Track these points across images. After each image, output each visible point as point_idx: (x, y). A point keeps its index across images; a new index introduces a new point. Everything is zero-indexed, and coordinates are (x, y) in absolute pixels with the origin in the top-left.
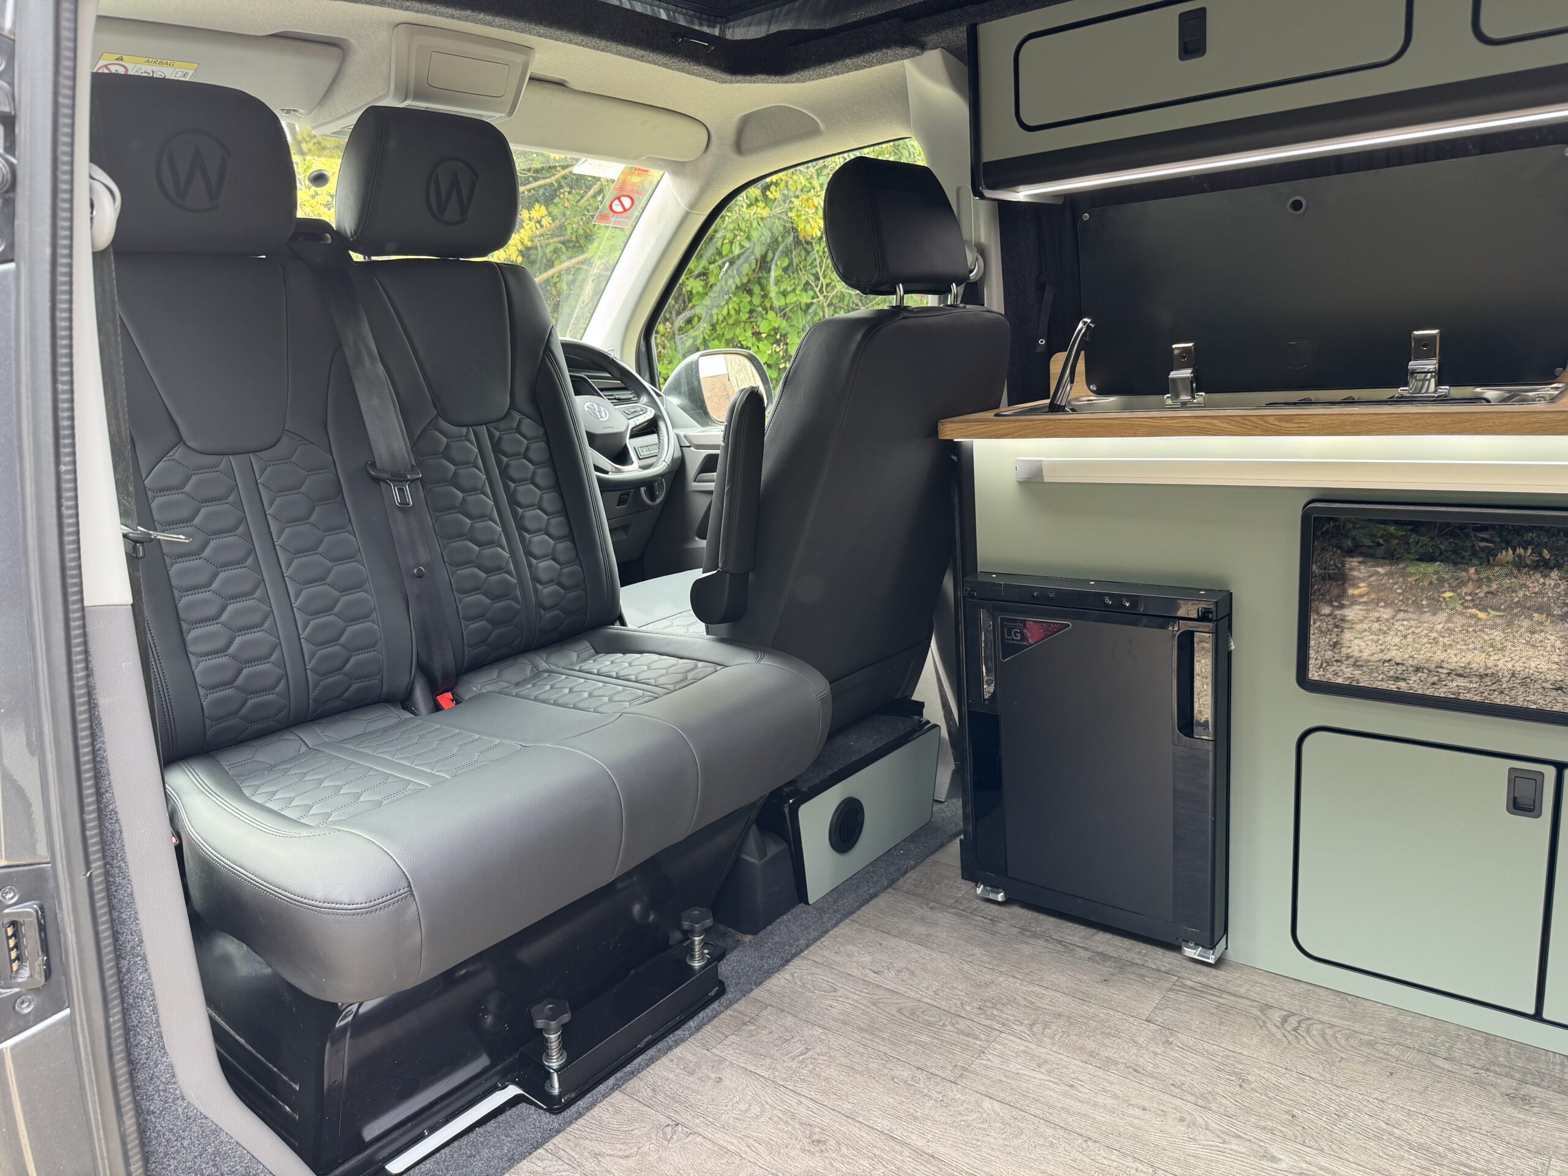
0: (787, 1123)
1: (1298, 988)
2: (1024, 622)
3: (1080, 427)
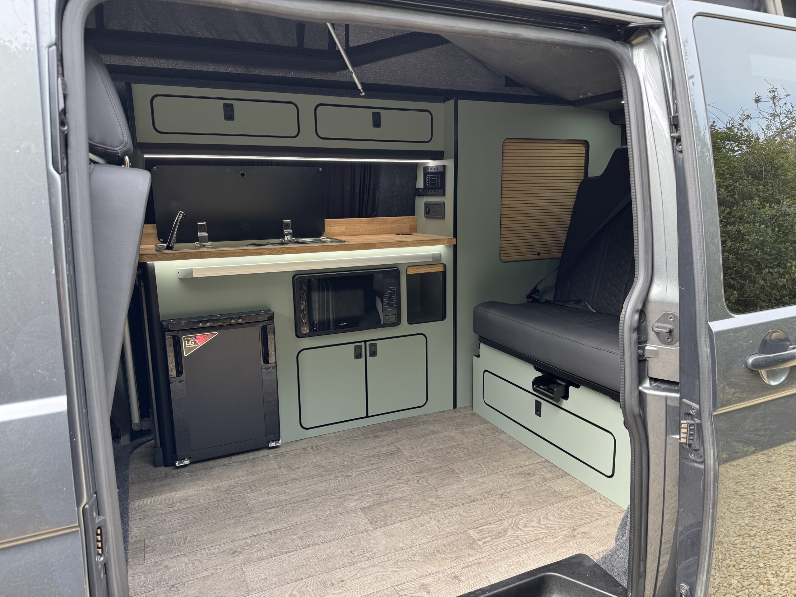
0: (215, 557)
1: (305, 441)
2: (195, 337)
3: (212, 254)
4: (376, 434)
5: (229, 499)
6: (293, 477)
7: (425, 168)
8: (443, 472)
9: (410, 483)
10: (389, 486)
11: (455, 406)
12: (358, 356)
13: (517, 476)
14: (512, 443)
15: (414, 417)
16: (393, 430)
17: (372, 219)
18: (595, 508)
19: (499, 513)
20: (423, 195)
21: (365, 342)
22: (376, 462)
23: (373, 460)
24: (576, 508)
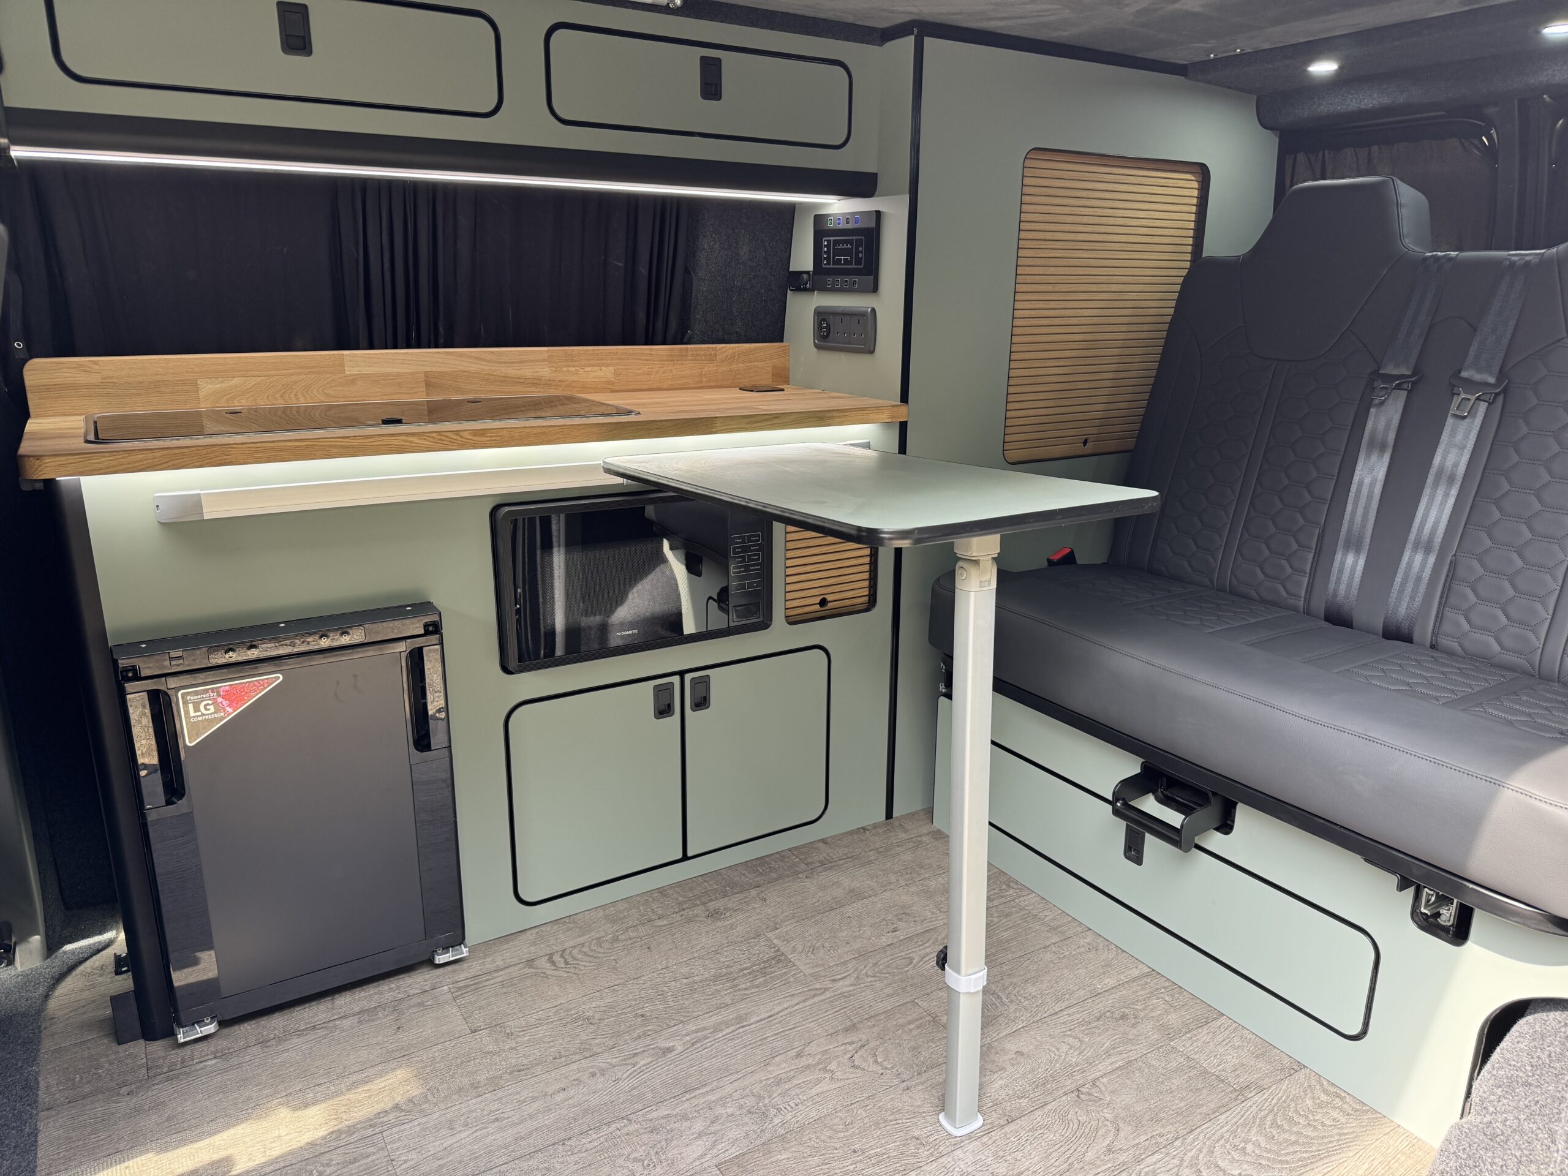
2: (216, 691)
3: (256, 452)
4: (712, 906)
5: (339, 1151)
6: (513, 1062)
7: (819, 219)
8: (910, 1023)
9: (833, 1066)
10: (779, 1082)
11: (889, 814)
12: (663, 710)
13: (1096, 1027)
14: (1054, 919)
15: (796, 848)
16: (753, 892)
17: (681, 350)
18: (1322, 1123)
19: (1090, 1156)
20: (812, 290)
21: (682, 674)
22: (728, 1000)
23: (719, 991)
24: (1274, 1124)
